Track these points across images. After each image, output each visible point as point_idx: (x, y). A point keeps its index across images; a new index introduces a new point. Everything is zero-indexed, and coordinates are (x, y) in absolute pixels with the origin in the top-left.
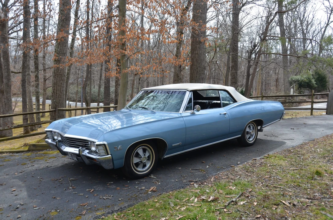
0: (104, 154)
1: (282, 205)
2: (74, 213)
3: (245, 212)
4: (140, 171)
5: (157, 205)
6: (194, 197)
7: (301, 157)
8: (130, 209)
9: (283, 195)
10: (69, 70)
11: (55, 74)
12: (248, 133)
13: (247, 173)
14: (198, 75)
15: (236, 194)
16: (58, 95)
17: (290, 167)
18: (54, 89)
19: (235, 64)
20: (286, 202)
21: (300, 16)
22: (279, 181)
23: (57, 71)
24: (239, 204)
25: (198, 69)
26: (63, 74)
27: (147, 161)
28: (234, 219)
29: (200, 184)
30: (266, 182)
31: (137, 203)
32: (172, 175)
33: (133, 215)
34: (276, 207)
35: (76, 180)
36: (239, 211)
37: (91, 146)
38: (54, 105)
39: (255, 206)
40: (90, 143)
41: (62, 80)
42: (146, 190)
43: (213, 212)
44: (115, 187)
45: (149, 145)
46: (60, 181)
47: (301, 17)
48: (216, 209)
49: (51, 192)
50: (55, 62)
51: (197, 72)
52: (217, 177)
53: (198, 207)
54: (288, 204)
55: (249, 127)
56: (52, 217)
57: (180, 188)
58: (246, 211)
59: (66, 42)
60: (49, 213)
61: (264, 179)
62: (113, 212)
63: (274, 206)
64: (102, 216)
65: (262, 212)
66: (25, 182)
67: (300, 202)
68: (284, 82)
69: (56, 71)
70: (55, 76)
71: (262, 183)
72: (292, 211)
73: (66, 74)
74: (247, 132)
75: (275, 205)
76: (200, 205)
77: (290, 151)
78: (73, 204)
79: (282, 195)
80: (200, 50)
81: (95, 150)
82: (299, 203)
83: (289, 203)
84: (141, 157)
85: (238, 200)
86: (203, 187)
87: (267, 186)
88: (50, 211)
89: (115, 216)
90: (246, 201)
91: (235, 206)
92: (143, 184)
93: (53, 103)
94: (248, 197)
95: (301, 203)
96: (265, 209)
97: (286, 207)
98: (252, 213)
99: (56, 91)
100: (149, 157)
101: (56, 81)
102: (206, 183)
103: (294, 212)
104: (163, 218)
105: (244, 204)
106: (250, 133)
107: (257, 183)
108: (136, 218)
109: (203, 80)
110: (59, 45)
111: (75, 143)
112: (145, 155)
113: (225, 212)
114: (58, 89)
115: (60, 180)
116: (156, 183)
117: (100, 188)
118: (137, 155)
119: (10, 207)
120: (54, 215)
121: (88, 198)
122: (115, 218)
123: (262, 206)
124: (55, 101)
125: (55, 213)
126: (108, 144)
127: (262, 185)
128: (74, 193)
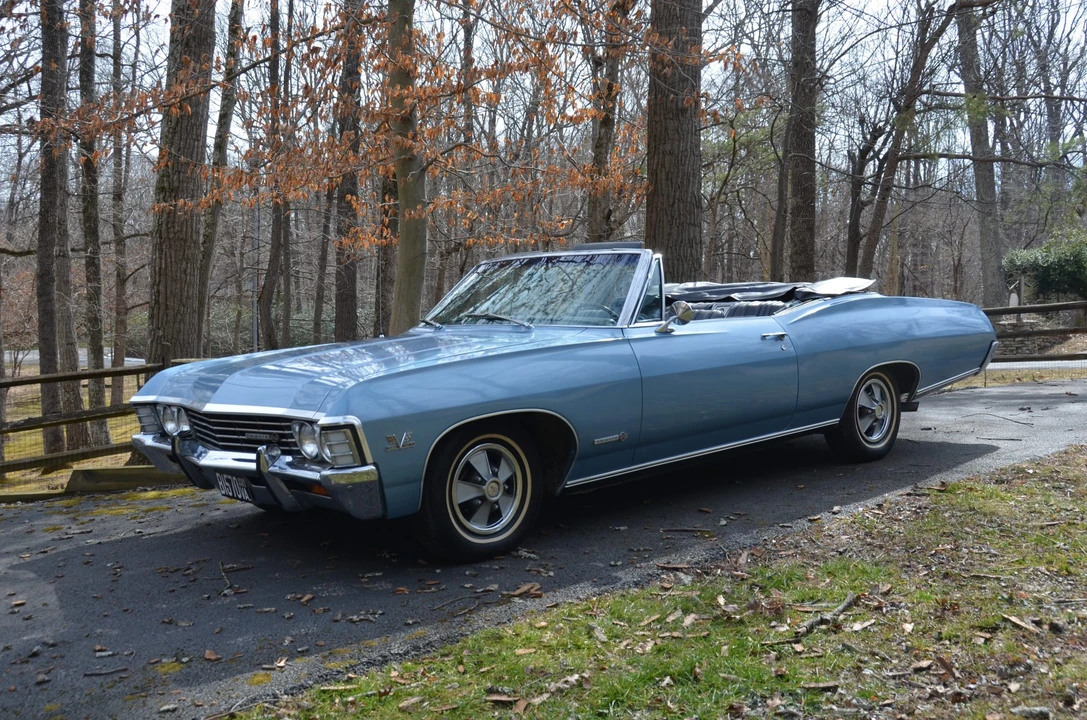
0: (348, 461)
1: (1008, 630)
2: (243, 664)
3: (874, 654)
4: (479, 531)
5: (548, 636)
6: (679, 613)
7: (1068, 488)
8: (446, 652)
9: (1010, 601)
10: (212, 225)
11: (161, 238)
12: (864, 411)
13: (869, 540)
14: (675, 231)
15: (834, 602)
16: (171, 313)
17: (1028, 520)
18: (158, 292)
19: (804, 202)
20: (1023, 621)
21: (1036, 38)
22: (989, 562)
23: (169, 225)
24: (847, 630)
25: (676, 206)
26: (191, 236)
27: (504, 498)
28: (831, 673)
29: (698, 575)
30: (942, 563)
31: (472, 632)
32: (596, 548)
33: (461, 668)
34: (988, 635)
35: (249, 568)
36: (850, 649)
37: (300, 440)
38: (160, 346)
39: (906, 634)
40: (297, 429)
41: (188, 259)
42: (505, 593)
43: (754, 654)
44: (389, 586)
45: (509, 437)
46: (189, 574)
47: (1040, 41)
48: (763, 645)
49: (157, 606)
50: (161, 196)
51: (672, 217)
52: (759, 551)
53: (696, 641)
54: (1031, 627)
55: (869, 390)
56: (164, 677)
57: (626, 586)
58: (876, 650)
59: (198, 123)
60: (151, 666)
61: (932, 555)
62: (385, 660)
63: (979, 633)
64: (348, 672)
65: (934, 652)
66: (61, 579)
67: (1079, 620)
68: (984, 272)
69: (164, 227)
70: (161, 244)
71: (929, 567)
72: (1051, 647)
73: (201, 239)
74: (862, 408)
75: (981, 629)
76: (705, 633)
77: (1023, 470)
78: (240, 639)
79: (1007, 600)
80: (679, 141)
81: (314, 454)
82: (1073, 622)
83: (1033, 622)
84: (483, 482)
85: (842, 617)
86: (711, 582)
87: (946, 576)
88: (156, 662)
89: (394, 674)
90: (873, 621)
91: (833, 637)
92: (492, 578)
93: (154, 344)
94: (879, 608)
95: (1080, 624)
96: (947, 642)
97: (1024, 637)
98: (898, 657)
99: (166, 299)
100: (510, 482)
101: (166, 263)
102: (722, 569)
103: (1057, 649)
104: (572, 675)
105: (865, 629)
106: (873, 411)
107: (908, 566)
108: (471, 677)
109: (692, 247)
110: (175, 133)
111: (243, 433)
112: (495, 474)
113: (797, 653)
114: (171, 292)
115: (189, 569)
116: (539, 572)
117: (337, 591)
118: (469, 474)
119: (8, 652)
120: (172, 671)
121: (292, 621)
122: (393, 679)
123: (935, 634)
124: (161, 333)
125: (174, 667)
126: (365, 424)
127: (926, 572)
128: (241, 606)
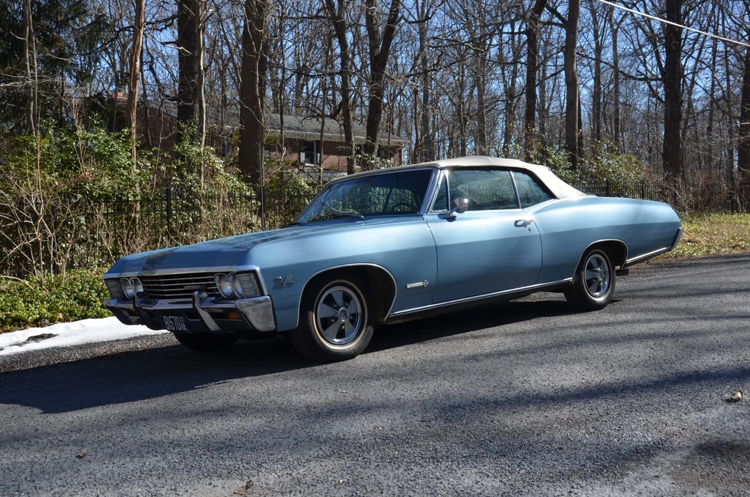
37: (220, 286)
40: (218, 278)
81: (229, 293)
111: (182, 287)
126: (262, 270)
